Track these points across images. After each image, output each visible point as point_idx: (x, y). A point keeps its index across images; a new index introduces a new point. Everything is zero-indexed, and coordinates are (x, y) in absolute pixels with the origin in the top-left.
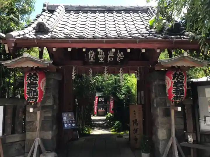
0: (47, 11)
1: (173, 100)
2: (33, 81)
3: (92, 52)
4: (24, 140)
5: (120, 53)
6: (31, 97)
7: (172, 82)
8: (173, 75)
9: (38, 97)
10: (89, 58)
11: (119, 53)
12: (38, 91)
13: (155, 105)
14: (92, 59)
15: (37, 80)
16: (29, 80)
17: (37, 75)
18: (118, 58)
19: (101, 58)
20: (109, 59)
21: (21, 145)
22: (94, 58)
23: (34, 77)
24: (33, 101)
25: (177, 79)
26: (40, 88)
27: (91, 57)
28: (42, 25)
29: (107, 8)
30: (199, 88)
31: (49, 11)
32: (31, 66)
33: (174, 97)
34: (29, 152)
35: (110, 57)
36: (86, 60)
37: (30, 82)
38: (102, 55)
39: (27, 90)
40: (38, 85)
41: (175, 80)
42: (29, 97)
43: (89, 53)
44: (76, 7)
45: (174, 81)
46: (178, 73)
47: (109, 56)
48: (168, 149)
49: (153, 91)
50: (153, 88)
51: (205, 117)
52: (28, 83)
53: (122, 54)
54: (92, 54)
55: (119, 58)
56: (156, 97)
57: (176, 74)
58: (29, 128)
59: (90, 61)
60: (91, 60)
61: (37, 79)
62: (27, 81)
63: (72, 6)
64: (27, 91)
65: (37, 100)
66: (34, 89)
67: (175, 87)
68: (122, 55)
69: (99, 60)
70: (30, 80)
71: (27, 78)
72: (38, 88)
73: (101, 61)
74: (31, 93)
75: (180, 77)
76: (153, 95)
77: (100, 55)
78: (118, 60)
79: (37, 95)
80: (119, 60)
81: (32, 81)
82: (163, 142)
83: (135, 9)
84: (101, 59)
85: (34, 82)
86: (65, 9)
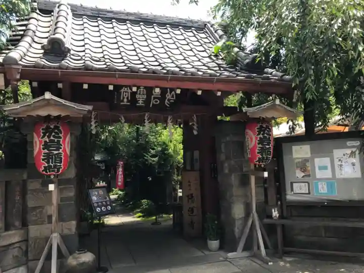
0: (38, 11)
1: (258, 163)
2: (54, 139)
3: (126, 89)
4: (26, 240)
5: (170, 93)
6: (51, 166)
7: (256, 138)
8: (257, 129)
9: (62, 164)
10: (122, 98)
11: (168, 93)
12: (63, 155)
13: (226, 171)
14: (125, 100)
15: (60, 138)
16: (46, 137)
17: (60, 128)
18: (166, 101)
19: (141, 99)
20: (153, 102)
21: (22, 249)
22: (129, 99)
23: (55, 132)
24: (54, 171)
25: (263, 134)
26: (64, 151)
27: (124, 98)
28: (56, 42)
29: (144, 16)
30: (285, 146)
31: (40, 10)
32: (55, 113)
33: (259, 158)
34: (39, 260)
35: (154, 98)
36: (115, 102)
37: (48, 141)
38: (143, 94)
39: (44, 153)
40: (62, 145)
41: (261, 136)
42: (46, 165)
43: (122, 90)
44: (92, 9)
45: (259, 136)
46: (265, 126)
47: (153, 96)
48: (247, 230)
49: (223, 150)
50: (223, 146)
51: (292, 184)
52: (45, 142)
53: (173, 95)
54: (126, 92)
55: (169, 100)
56: (228, 158)
57: (261, 127)
58: (34, 218)
59: (122, 103)
60: (124, 102)
61: (60, 135)
62: (42, 138)
63: (84, 8)
64: (43, 156)
65: (61, 169)
66: (55, 152)
67: (260, 146)
68: (173, 97)
69: (137, 102)
70: (49, 137)
71: (42, 134)
72: (62, 151)
73: (141, 104)
74: (52, 158)
75: (266, 132)
76: (222, 157)
77: (140, 94)
78: (166, 103)
79: (61, 162)
80: (168, 104)
81: (52, 138)
82: (240, 222)
83: (185, 24)
84: (141, 102)
85: (56, 140)
86: (72, 10)
